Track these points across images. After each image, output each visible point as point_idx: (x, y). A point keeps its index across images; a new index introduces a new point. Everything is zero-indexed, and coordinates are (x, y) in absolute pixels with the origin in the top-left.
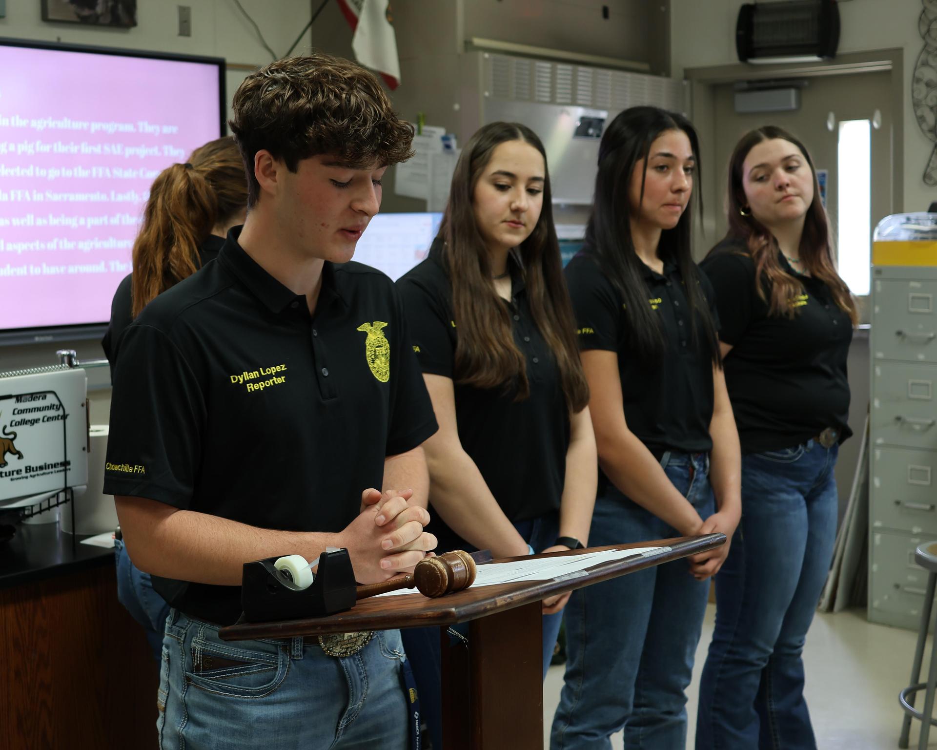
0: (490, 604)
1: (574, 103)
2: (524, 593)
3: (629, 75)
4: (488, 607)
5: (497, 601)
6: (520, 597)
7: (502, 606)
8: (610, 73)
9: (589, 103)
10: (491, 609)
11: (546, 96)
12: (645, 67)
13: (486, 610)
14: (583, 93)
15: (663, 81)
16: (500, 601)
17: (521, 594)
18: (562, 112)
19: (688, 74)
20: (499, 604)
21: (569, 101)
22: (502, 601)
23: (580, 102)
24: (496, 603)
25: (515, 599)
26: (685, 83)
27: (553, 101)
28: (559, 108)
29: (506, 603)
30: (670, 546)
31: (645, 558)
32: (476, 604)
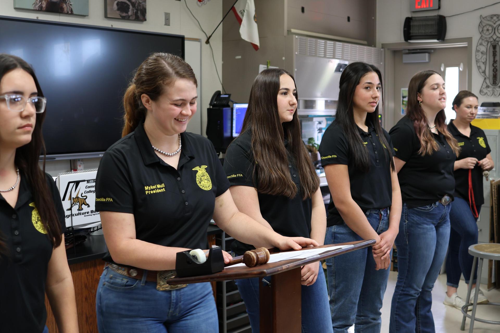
0: (280, 268)
1: (334, 57)
2: (294, 264)
3: (358, 46)
6: (292, 266)
7: (285, 269)
8: (350, 45)
9: (341, 58)
11: (322, 54)
12: (365, 42)
13: (278, 271)
14: (338, 53)
15: (373, 49)
16: (284, 267)
17: (293, 264)
18: (329, 61)
19: (383, 46)
21: (332, 57)
23: (336, 57)
24: (282, 268)
25: (290, 266)
26: (382, 50)
27: (325, 57)
28: (328, 60)
30: (353, 245)
31: (343, 250)
32: (274, 269)
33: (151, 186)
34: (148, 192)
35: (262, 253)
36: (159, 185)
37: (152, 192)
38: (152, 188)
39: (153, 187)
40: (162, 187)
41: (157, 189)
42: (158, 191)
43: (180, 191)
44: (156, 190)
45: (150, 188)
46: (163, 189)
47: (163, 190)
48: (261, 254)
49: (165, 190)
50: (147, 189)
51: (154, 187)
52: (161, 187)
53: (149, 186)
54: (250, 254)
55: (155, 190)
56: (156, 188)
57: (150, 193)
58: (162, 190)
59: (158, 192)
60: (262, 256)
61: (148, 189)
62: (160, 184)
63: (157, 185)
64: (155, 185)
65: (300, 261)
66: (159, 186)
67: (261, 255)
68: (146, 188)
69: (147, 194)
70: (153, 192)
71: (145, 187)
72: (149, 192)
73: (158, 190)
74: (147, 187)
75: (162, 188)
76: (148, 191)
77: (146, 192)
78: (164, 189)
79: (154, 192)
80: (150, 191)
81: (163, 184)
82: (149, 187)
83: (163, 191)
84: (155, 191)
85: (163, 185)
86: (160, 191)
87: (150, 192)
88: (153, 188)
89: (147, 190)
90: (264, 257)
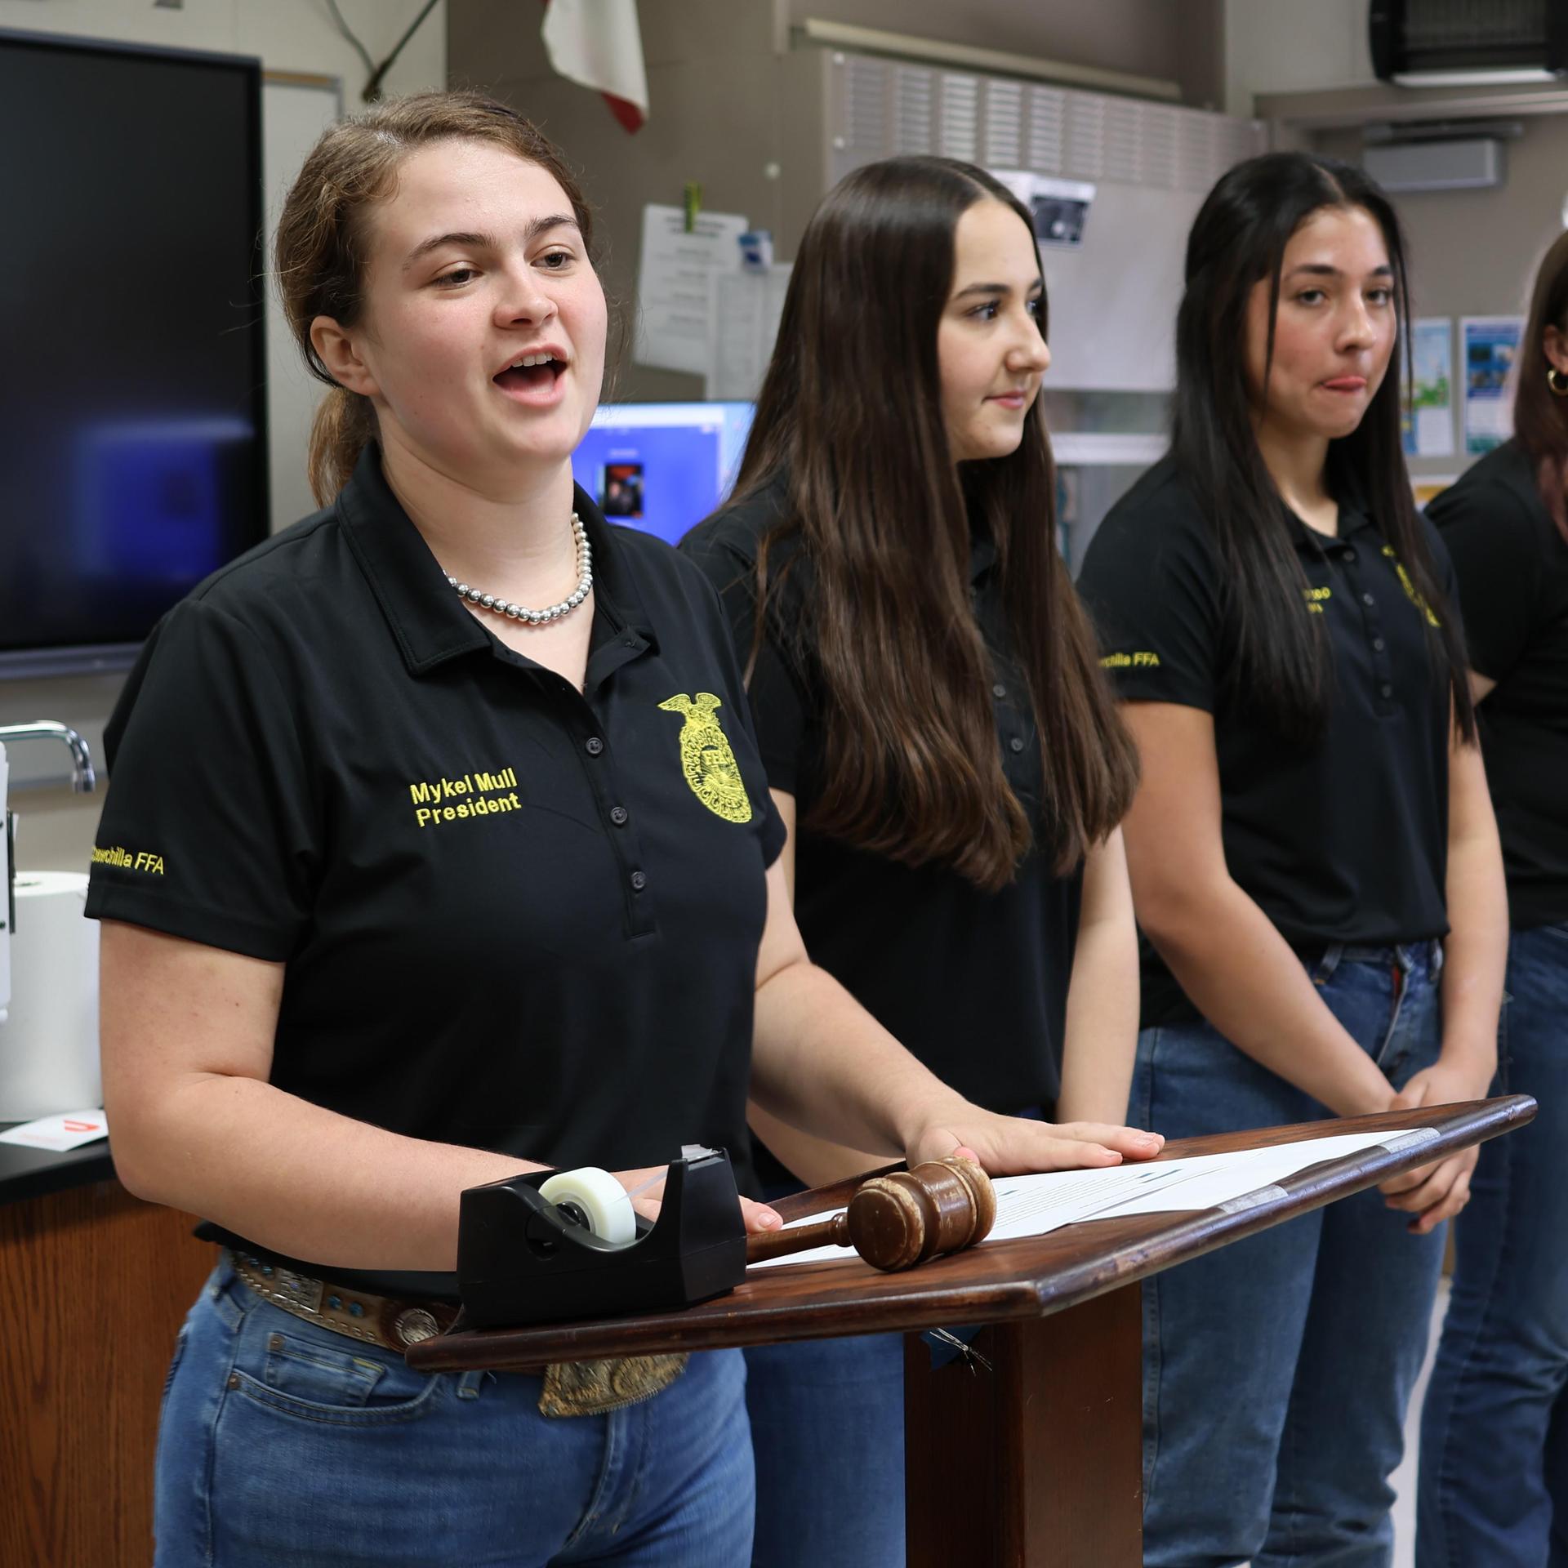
0: (1102, 1268)
2: (1169, 1241)
4: (1102, 1276)
5: (1118, 1262)
7: (1127, 1274)
10: (1107, 1281)
13: (1097, 1284)
17: (1163, 1243)
20: (1121, 1269)
22: (1126, 1262)
24: (1116, 1266)
29: (1135, 1265)
33: (444, 780)
34: (428, 816)
35: (953, 1188)
36: (486, 775)
37: (449, 814)
38: (448, 790)
39: (453, 788)
40: (503, 786)
41: (476, 795)
42: (481, 808)
43: (603, 812)
44: (469, 800)
45: (437, 794)
46: (508, 798)
47: (511, 803)
48: (947, 1190)
49: (518, 802)
50: (422, 800)
51: (461, 787)
52: (497, 786)
53: (433, 781)
54: (886, 1196)
55: (467, 804)
56: (471, 790)
57: (438, 821)
58: (505, 800)
59: (485, 812)
61: (428, 799)
62: (495, 772)
63: (477, 777)
64: (467, 777)
66: (485, 782)
68: (419, 793)
69: (422, 824)
70: (457, 813)
71: (413, 788)
72: (436, 813)
73: (482, 802)
74: (424, 786)
75: (505, 793)
76: (427, 811)
77: (419, 812)
78: (513, 797)
79: (463, 811)
80: (437, 807)
81: (510, 770)
82: (431, 787)
83: (510, 808)
84: (468, 809)
85: (508, 778)
86: (493, 806)
87: (441, 816)
88: (454, 794)
89: (421, 805)
90: (967, 1210)
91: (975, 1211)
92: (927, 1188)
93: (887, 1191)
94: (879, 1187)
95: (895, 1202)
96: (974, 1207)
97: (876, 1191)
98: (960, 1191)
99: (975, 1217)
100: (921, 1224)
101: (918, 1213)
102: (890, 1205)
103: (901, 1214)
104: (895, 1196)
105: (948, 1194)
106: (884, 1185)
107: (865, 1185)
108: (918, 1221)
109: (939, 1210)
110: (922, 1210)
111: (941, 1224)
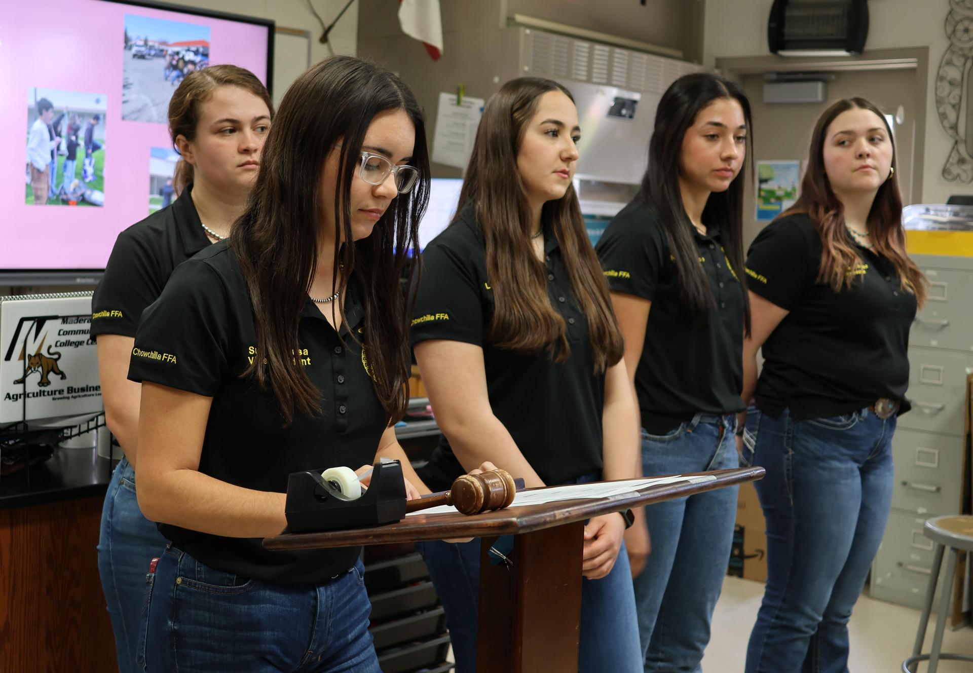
0: (550, 516)
2: (580, 509)
4: (548, 519)
5: (557, 514)
6: (577, 512)
7: (559, 520)
13: (545, 523)
16: (560, 514)
17: (578, 509)
20: (557, 518)
24: (555, 516)
25: (573, 513)
29: (563, 516)
30: (715, 475)
31: (691, 484)
32: (537, 516)
35: (497, 482)
48: (495, 483)
54: (469, 483)
60: (497, 490)
65: (594, 504)
67: (495, 486)
90: (503, 492)
91: (506, 492)
92: (487, 481)
93: (469, 480)
94: (465, 479)
95: (472, 485)
96: (506, 490)
97: (464, 480)
98: (500, 483)
99: (506, 495)
100: (483, 495)
101: (482, 491)
102: (470, 486)
103: (474, 490)
104: (472, 483)
105: (495, 484)
106: (468, 478)
107: (459, 477)
108: (481, 493)
109: (491, 490)
110: (483, 490)
111: (491, 496)
